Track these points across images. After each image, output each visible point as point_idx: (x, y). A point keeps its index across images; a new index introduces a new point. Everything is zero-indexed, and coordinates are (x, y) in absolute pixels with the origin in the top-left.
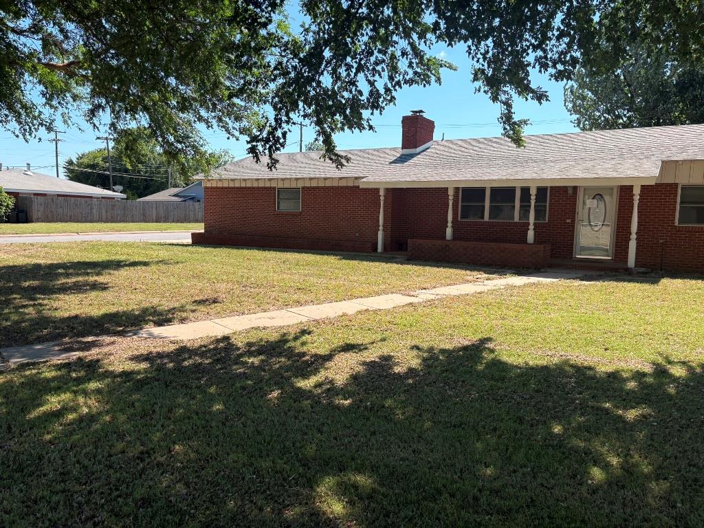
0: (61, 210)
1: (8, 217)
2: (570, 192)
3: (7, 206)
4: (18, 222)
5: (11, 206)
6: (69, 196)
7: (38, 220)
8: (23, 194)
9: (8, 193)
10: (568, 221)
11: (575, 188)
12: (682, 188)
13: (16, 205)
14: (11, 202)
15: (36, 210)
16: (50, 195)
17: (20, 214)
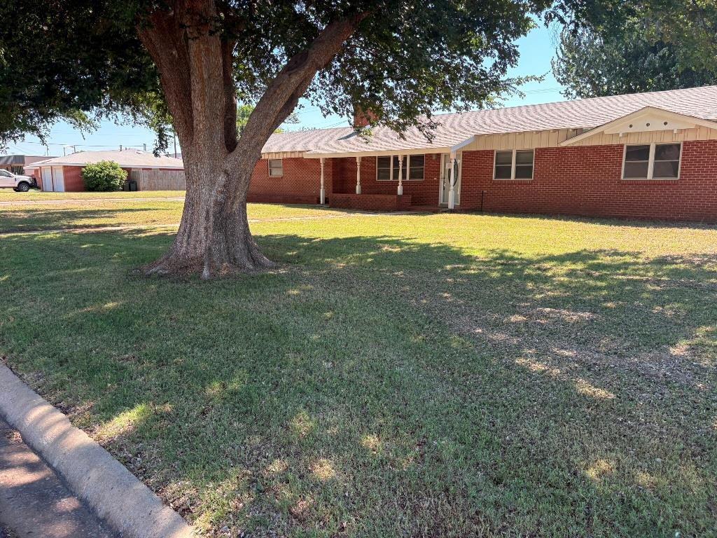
0: (160, 181)
1: (123, 186)
2: (434, 158)
3: (121, 179)
4: (130, 190)
5: (125, 178)
6: (167, 169)
7: (144, 189)
8: (134, 168)
9: (123, 169)
10: (435, 179)
11: (439, 155)
12: (497, 154)
13: (128, 177)
14: (124, 175)
15: (143, 180)
16: (155, 169)
17: (131, 185)
